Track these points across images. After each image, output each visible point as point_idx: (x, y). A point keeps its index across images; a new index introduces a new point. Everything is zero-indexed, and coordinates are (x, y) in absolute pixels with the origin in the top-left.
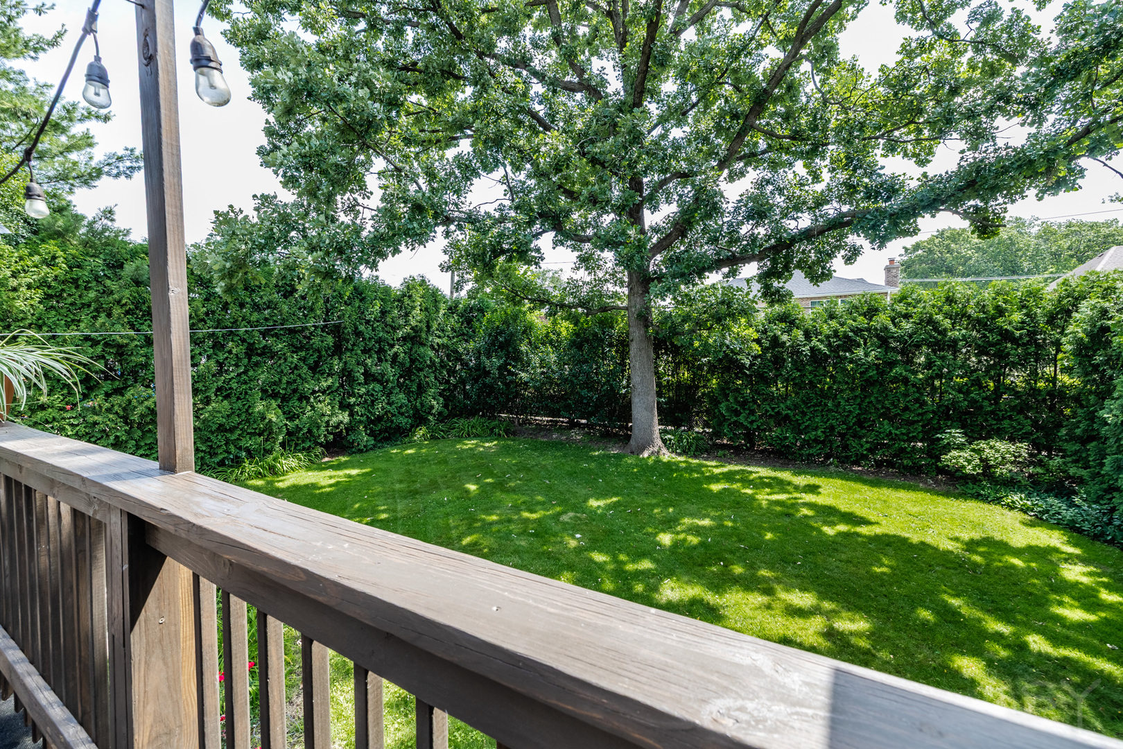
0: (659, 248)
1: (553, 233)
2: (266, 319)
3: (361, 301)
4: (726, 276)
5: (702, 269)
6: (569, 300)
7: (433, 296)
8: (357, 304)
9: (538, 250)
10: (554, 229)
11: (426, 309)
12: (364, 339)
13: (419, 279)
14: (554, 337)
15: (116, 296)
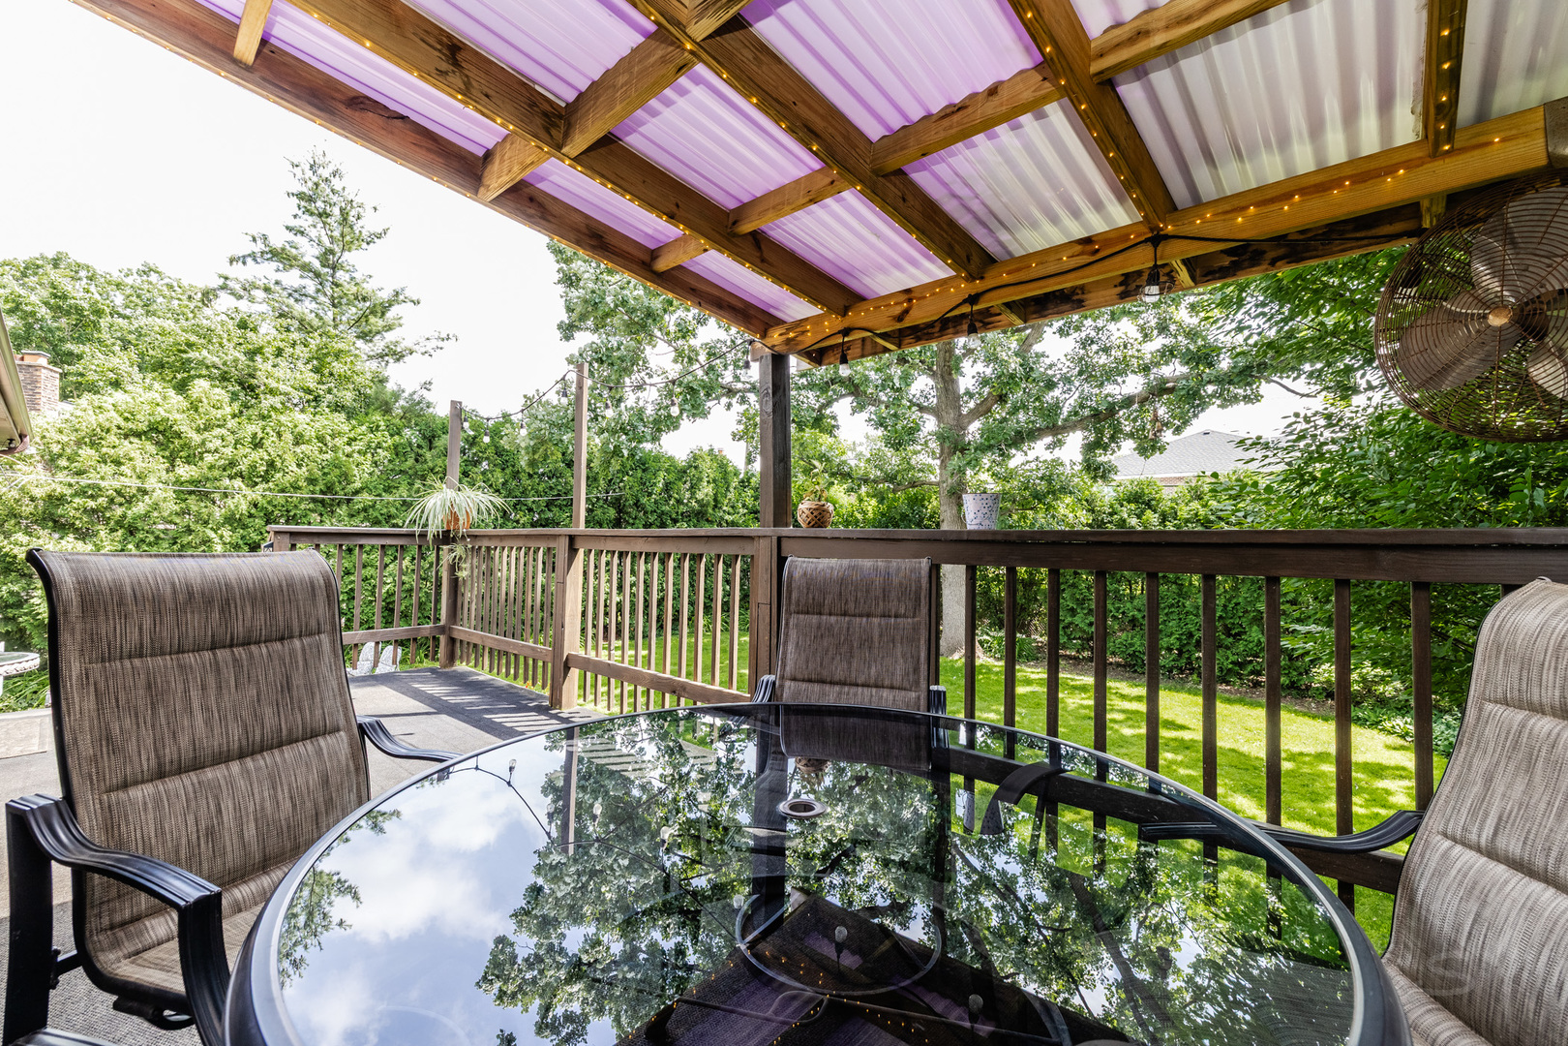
0: (975, 414)
1: (850, 399)
2: (551, 488)
3: (644, 471)
4: (1049, 447)
5: (1020, 438)
6: (874, 473)
7: (723, 466)
8: (639, 473)
9: (834, 418)
10: (851, 394)
11: (714, 481)
12: (646, 513)
13: (706, 448)
14: (860, 517)
15: (430, 464)
